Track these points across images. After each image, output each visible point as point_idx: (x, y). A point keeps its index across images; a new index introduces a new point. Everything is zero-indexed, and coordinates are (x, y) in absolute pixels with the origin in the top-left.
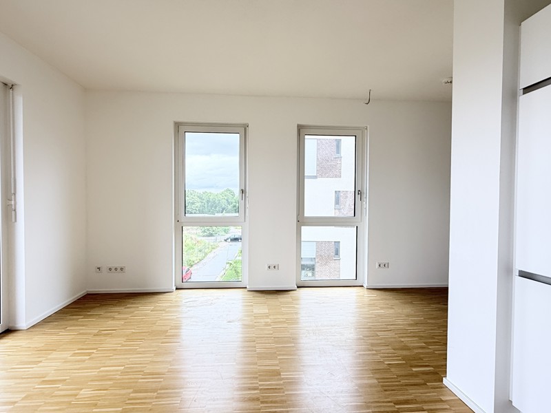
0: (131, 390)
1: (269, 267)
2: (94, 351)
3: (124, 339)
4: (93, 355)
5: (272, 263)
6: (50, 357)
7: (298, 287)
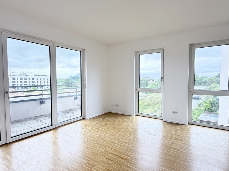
0: (95, 143)
1: (173, 112)
2: (96, 129)
3: (106, 128)
4: (95, 130)
5: (175, 111)
6: (86, 128)
7: (189, 124)
